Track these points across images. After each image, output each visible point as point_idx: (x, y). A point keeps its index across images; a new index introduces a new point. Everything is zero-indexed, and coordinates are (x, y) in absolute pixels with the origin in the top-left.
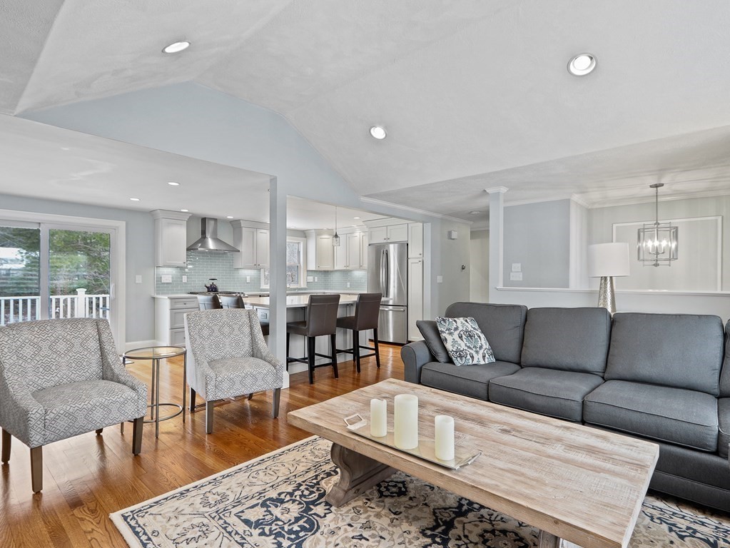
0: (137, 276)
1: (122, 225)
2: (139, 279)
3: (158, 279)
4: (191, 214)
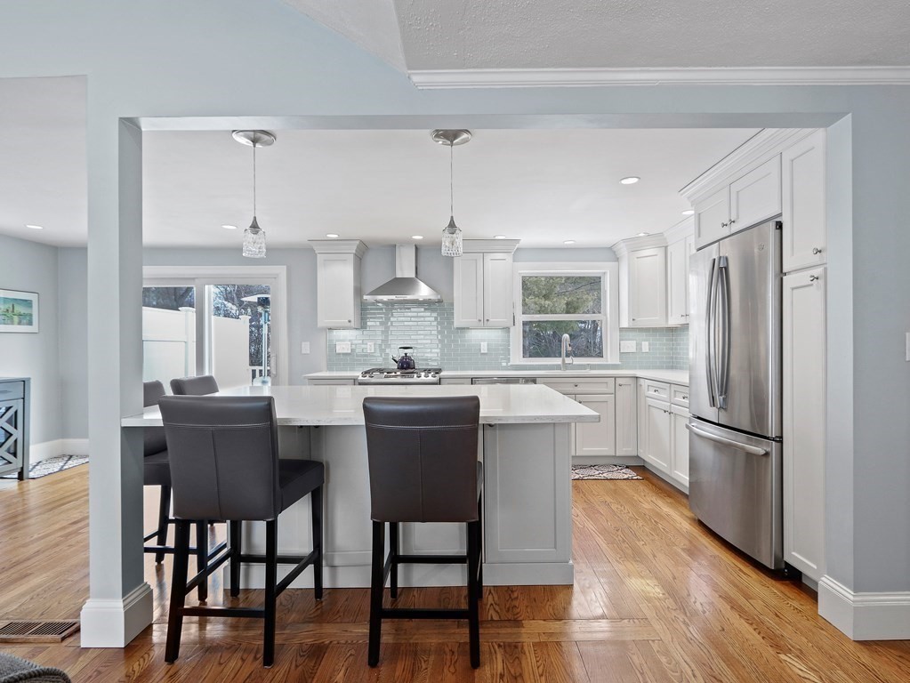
0: (303, 343)
1: (281, 271)
2: (306, 348)
3: (332, 348)
4: (358, 242)
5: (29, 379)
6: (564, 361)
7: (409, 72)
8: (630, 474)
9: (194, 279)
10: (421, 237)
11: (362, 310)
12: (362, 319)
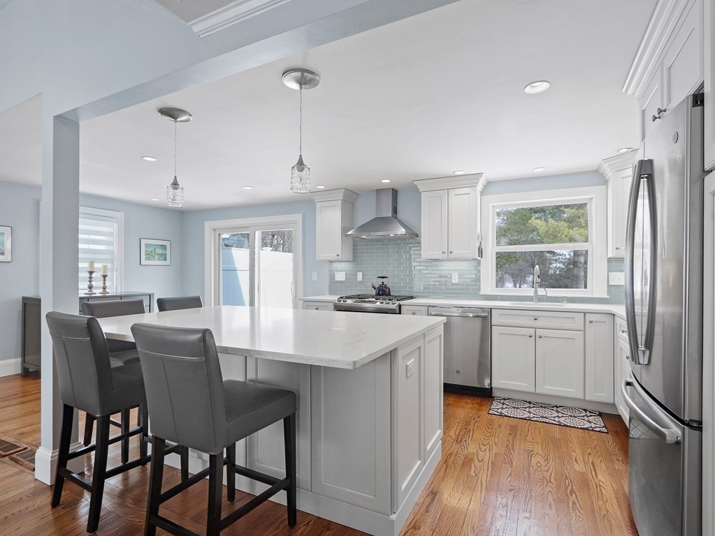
0: (313, 273)
1: (298, 218)
2: (315, 276)
3: (332, 276)
4: (344, 190)
5: (153, 294)
6: (536, 292)
7: (189, 24)
8: (598, 423)
9: (248, 227)
10: (389, 181)
11: (354, 245)
12: (354, 253)
